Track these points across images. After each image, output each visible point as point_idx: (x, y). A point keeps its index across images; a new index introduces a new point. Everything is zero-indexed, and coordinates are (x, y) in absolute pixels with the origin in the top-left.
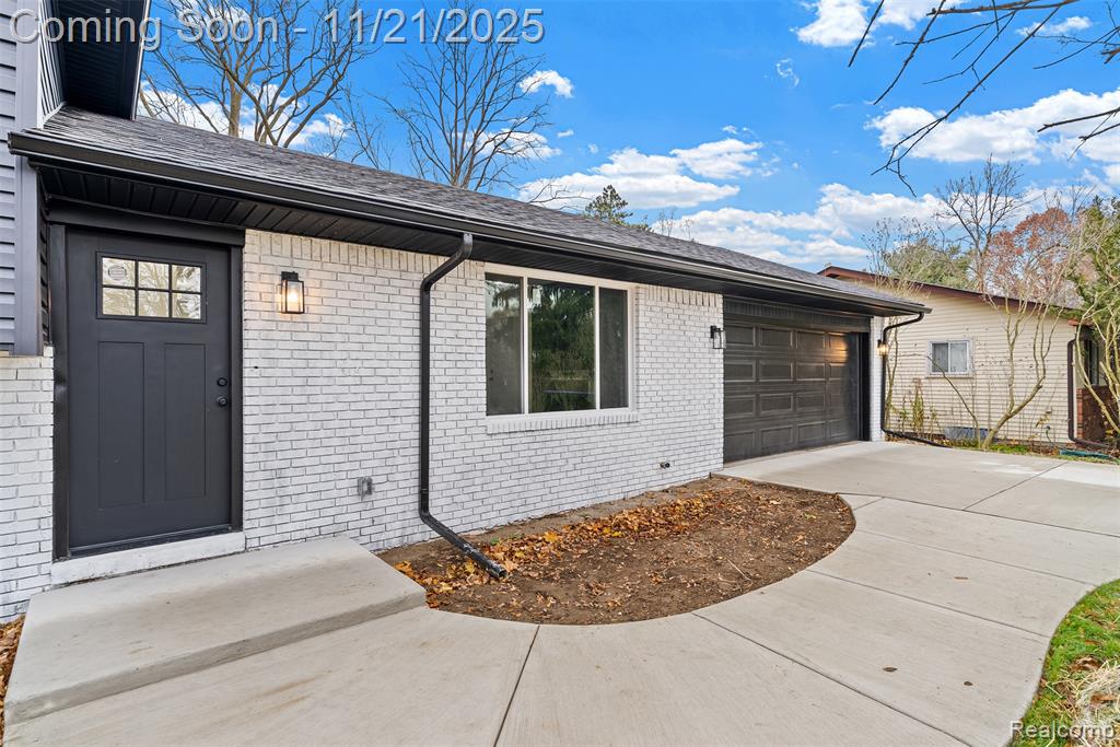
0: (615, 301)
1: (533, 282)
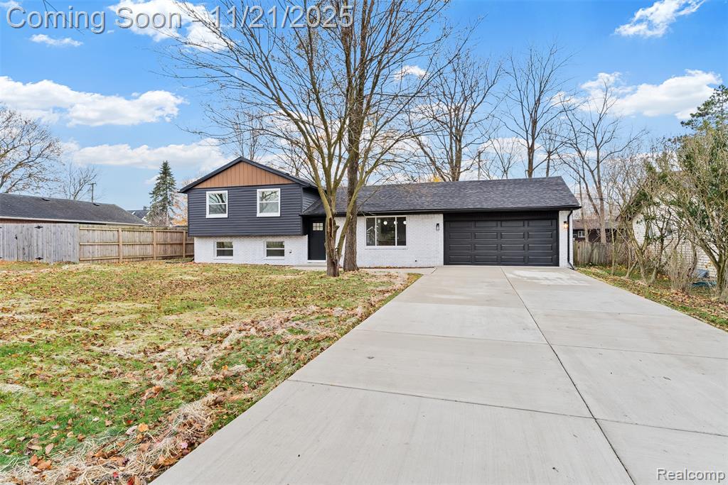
0: (401, 220)
1: (377, 219)
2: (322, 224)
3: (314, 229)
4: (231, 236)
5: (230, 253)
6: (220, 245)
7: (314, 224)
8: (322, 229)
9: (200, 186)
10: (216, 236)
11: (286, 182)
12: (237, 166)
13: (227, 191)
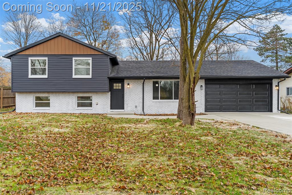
2: (120, 85)
3: (115, 88)
4: (48, 92)
5: (48, 105)
6: (38, 98)
7: (115, 85)
8: (120, 88)
9: (23, 53)
10: (35, 92)
11: (97, 53)
12: (56, 39)
13: (47, 58)
